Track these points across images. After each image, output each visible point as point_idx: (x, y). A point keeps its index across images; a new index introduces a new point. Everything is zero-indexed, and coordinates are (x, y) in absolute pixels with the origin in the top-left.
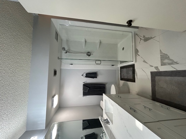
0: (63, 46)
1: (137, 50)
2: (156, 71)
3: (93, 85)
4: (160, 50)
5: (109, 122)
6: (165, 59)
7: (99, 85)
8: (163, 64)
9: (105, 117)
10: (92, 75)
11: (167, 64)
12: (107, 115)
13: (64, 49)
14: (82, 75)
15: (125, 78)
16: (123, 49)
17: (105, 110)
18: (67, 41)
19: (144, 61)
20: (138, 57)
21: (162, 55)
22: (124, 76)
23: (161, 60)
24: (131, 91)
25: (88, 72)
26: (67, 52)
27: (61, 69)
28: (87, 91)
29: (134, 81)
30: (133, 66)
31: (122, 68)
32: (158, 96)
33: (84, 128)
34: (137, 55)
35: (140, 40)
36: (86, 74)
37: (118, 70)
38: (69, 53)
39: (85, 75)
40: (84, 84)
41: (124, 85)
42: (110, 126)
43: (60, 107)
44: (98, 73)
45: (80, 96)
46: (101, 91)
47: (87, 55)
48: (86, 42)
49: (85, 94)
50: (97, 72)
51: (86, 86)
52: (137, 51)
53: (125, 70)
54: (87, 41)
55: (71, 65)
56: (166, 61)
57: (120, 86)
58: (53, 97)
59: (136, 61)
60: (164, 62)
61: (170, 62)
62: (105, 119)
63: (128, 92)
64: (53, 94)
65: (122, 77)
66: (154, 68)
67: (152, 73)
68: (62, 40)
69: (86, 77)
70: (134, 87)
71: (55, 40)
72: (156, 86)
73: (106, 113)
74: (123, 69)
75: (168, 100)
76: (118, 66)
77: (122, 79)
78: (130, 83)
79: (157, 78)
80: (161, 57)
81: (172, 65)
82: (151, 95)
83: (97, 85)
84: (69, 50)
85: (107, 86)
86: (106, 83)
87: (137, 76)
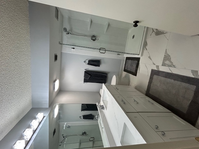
0: (64, 27)
1: (146, 42)
2: (156, 69)
3: (95, 73)
4: (166, 49)
5: (104, 108)
6: (167, 60)
7: (101, 74)
8: (164, 65)
9: (102, 103)
10: (95, 62)
11: (167, 65)
12: (104, 103)
13: (65, 30)
14: (85, 62)
15: (129, 70)
16: (133, 37)
17: (103, 98)
18: (70, 19)
19: (149, 57)
20: (145, 51)
21: (166, 56)
22: (128, 68)
23: (164, 60)
24: (131, 83)
25: (90, 58)
26: (68, 33)
27: (61, 53)
28: (88, 78)
29: (135, 74)
30: (138, 59)
31: (127, 58)
32: (150, 92)
33: (82, 110)
34: (145, 49)
35: (152, 32)
36: (89, 61)
37: (123, 60)
38: (71, 34)
39: (87, 62)
40: (85, 71)
41: (126, 76)
42: (105, 111)
43: (61, 91)
44: (102, 61)
45: (81, 82)
46: (102, 79)
47: (92, 39)
48: (91, 22)
49: (86, 81)
50: (100, 60)
51: (87, 73)
52: (145, 44)
53: (130, 61)
54: (93, 22)
55: (72, 49)
56: (167, 62)
57: (122, 77)
58: (55, 81)
59: (142, 55)
60: (165, 63)
61: (170, 64)
62: (102, 105)
63: (128, 84)
64: (54, 79)
65: (126, 69)
66: (155, 66)
67: (153, 71)
68: (62, 16)
69: (88, 64)
70: (134, 80)
71: (55, 19)
72: (152, 83)
73: (103, 101)
74: (128, 60)
75: (157, 96)
76: (124, 56)
77: (125, 70)
78: (131, 76)
79: (155, 77)
80: (164, 57)
81: (170, 68)
82: (146, 90)
83: (99, 73)
84: (71, 30)
85: (109, 76)
86: (109, 73)
87: (139, 70)
